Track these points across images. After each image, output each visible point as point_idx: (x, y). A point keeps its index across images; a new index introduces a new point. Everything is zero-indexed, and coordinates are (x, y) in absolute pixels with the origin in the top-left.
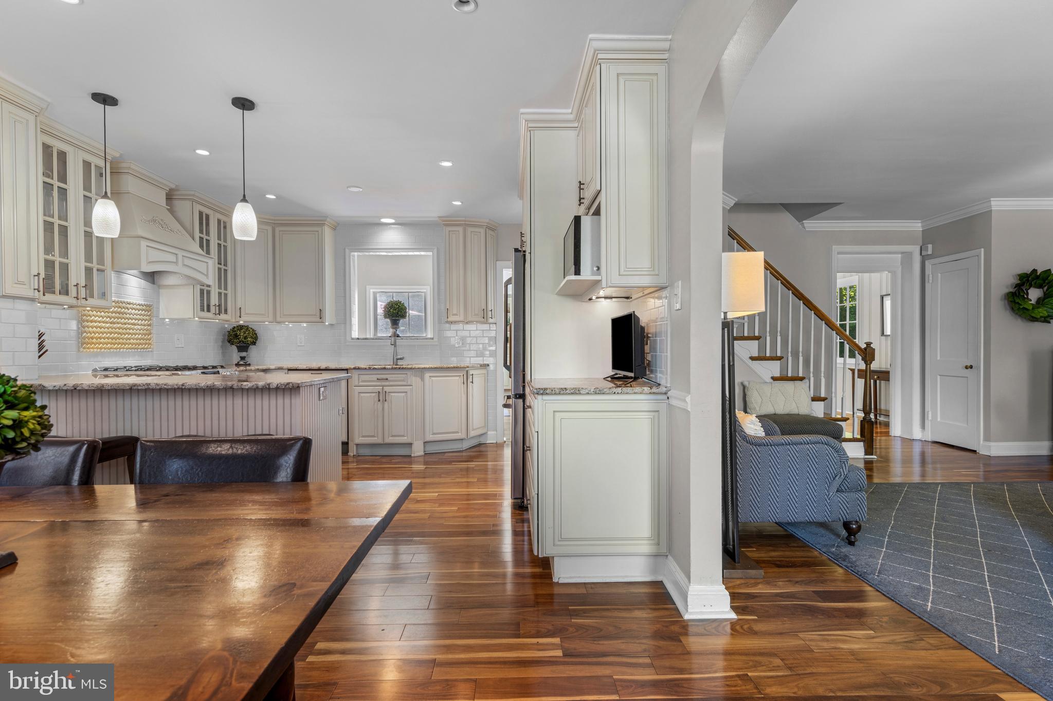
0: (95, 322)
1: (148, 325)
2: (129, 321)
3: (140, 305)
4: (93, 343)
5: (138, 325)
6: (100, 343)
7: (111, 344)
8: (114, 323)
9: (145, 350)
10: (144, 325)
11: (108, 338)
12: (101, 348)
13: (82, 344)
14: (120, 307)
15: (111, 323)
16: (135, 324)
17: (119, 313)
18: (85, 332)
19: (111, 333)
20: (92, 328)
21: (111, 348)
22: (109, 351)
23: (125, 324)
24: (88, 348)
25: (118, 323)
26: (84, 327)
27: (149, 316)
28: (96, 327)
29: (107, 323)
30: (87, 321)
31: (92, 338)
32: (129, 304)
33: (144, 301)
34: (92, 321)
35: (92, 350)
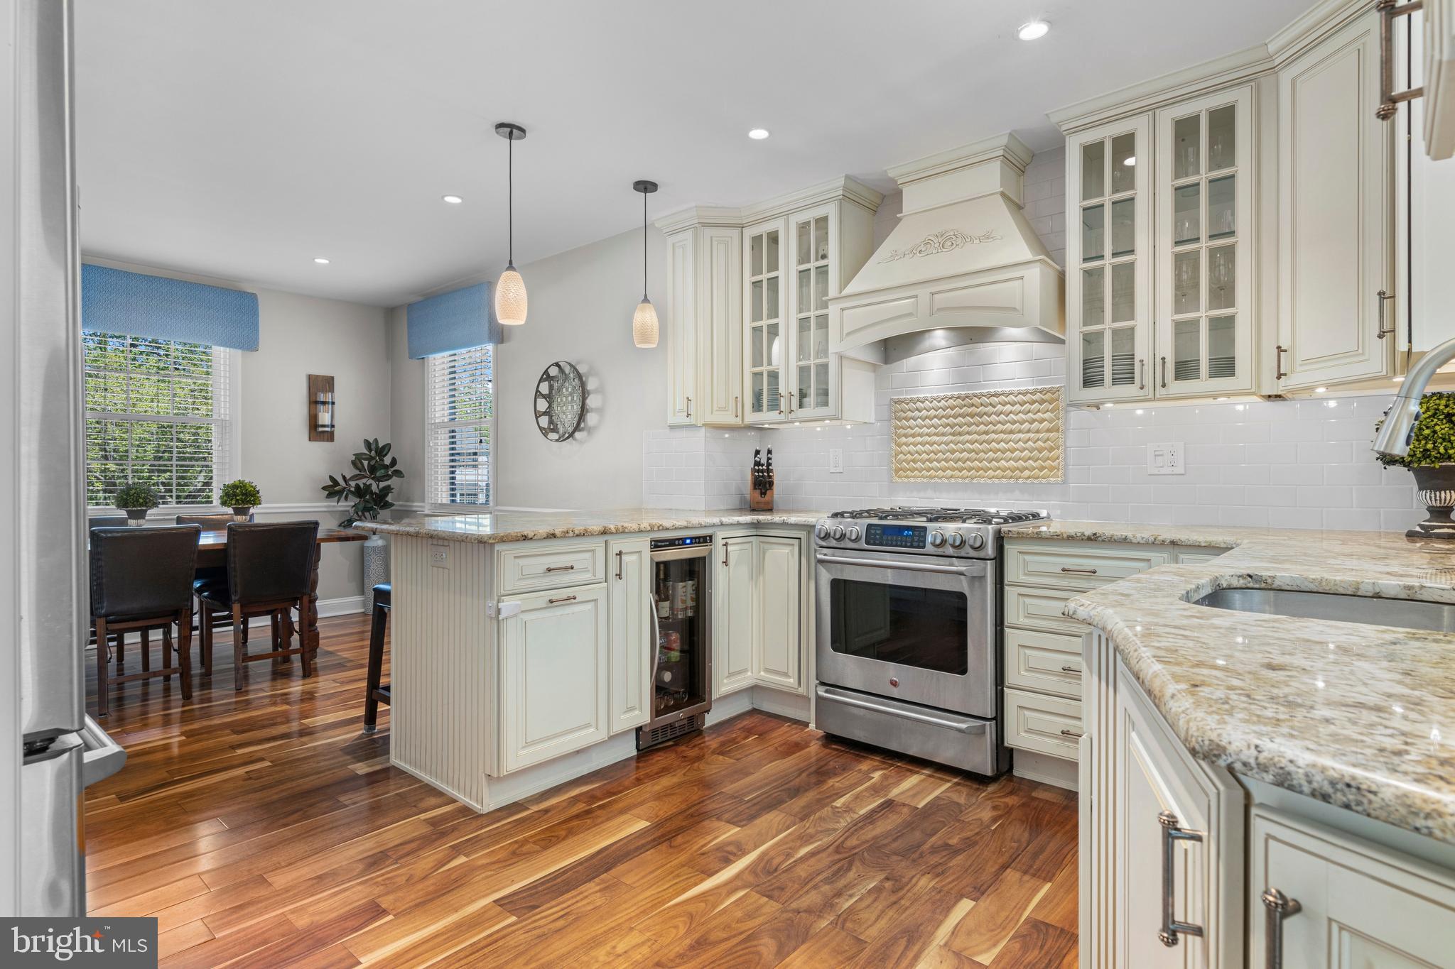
0: (921, 435)
1: (1048, 431)
2: (995, 428)
3: (1025, 394)
4: (917, 469)
5: (1020, 431)
6: (929, 470)
7: (953, 469)
8: (960, 434)
9: (1036, 481)
10: (1038, 431)
11: (946, 460)
12: (931, 477)
13: (897, 471)
14: (973, 405)
15: (953, 434)
16: (1011, 432)
17: (972, 416)
18: (902, 453)
19: (953, 452)
20: (915, 446)
21: (951, 477)
22: (945, 481)
23: (986, 433)
24: (907, 477)
25: (968, 433)
26: (899, 445)
27: (1052, 411)
28: (923, 444)
29: (943, 434)
30: (906, 436)
31: (914, 461)
32: (996, 395)
33: (1039, 382)
34: (913, 436)
35: (912, 480)
